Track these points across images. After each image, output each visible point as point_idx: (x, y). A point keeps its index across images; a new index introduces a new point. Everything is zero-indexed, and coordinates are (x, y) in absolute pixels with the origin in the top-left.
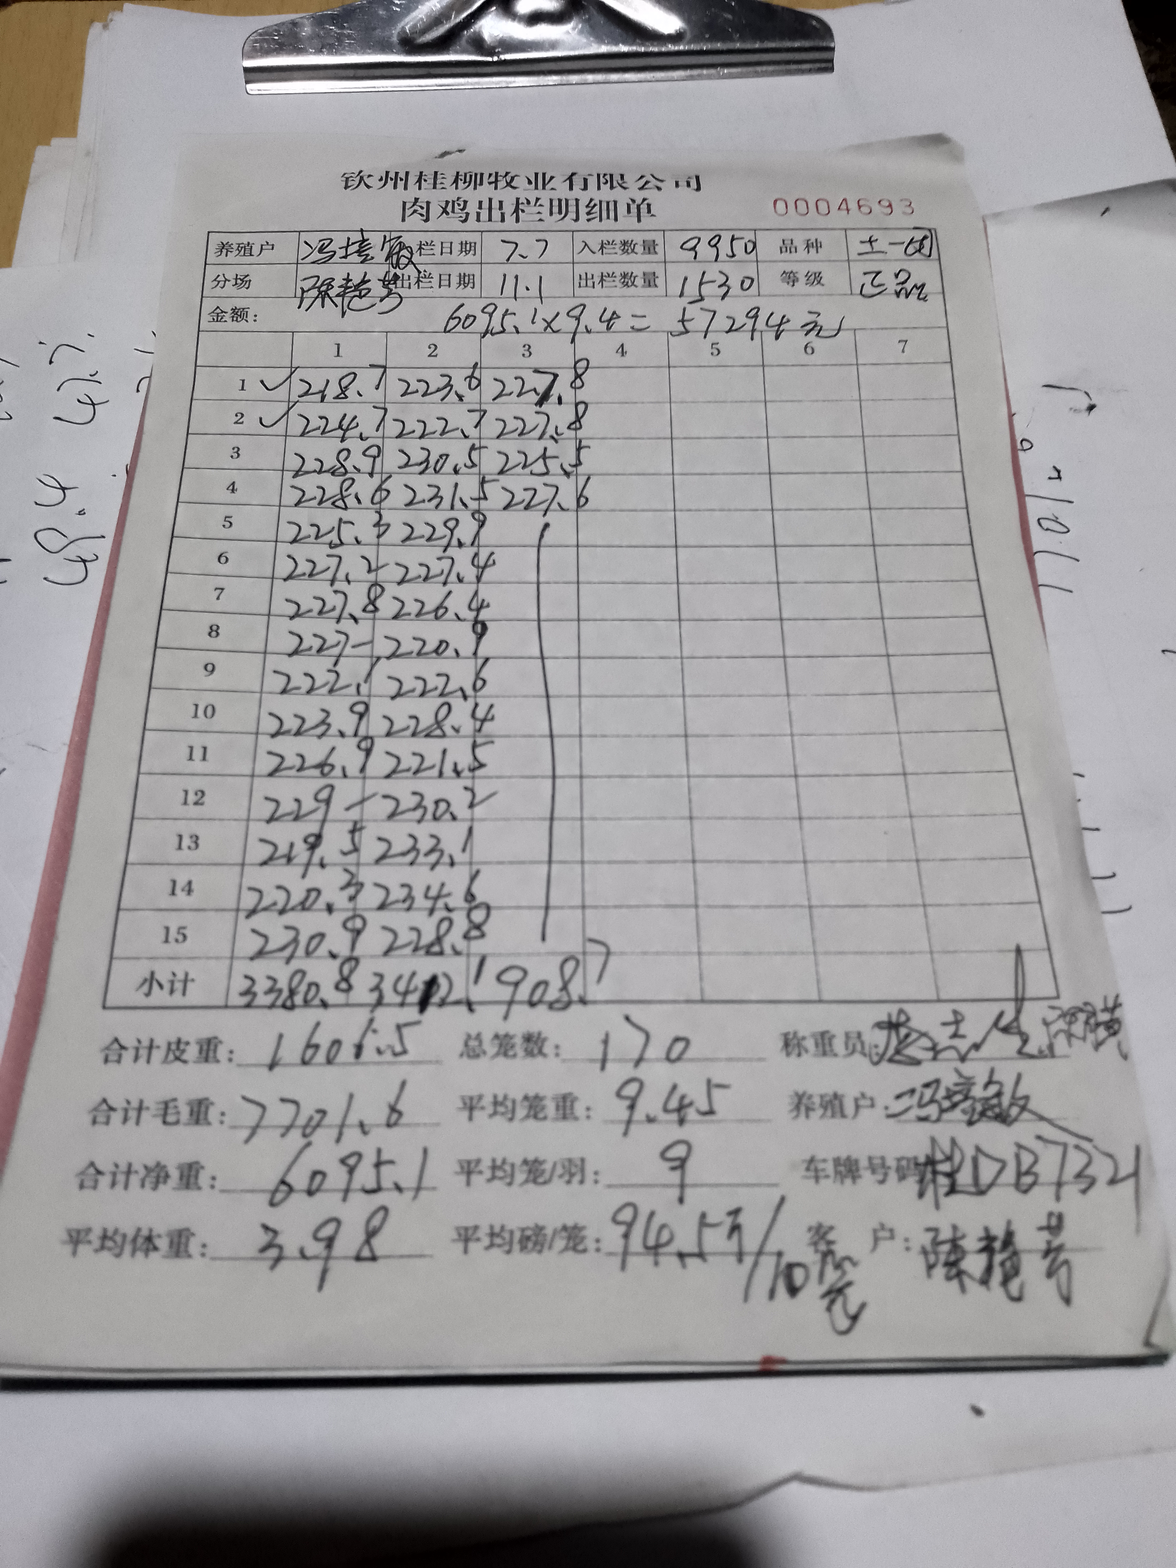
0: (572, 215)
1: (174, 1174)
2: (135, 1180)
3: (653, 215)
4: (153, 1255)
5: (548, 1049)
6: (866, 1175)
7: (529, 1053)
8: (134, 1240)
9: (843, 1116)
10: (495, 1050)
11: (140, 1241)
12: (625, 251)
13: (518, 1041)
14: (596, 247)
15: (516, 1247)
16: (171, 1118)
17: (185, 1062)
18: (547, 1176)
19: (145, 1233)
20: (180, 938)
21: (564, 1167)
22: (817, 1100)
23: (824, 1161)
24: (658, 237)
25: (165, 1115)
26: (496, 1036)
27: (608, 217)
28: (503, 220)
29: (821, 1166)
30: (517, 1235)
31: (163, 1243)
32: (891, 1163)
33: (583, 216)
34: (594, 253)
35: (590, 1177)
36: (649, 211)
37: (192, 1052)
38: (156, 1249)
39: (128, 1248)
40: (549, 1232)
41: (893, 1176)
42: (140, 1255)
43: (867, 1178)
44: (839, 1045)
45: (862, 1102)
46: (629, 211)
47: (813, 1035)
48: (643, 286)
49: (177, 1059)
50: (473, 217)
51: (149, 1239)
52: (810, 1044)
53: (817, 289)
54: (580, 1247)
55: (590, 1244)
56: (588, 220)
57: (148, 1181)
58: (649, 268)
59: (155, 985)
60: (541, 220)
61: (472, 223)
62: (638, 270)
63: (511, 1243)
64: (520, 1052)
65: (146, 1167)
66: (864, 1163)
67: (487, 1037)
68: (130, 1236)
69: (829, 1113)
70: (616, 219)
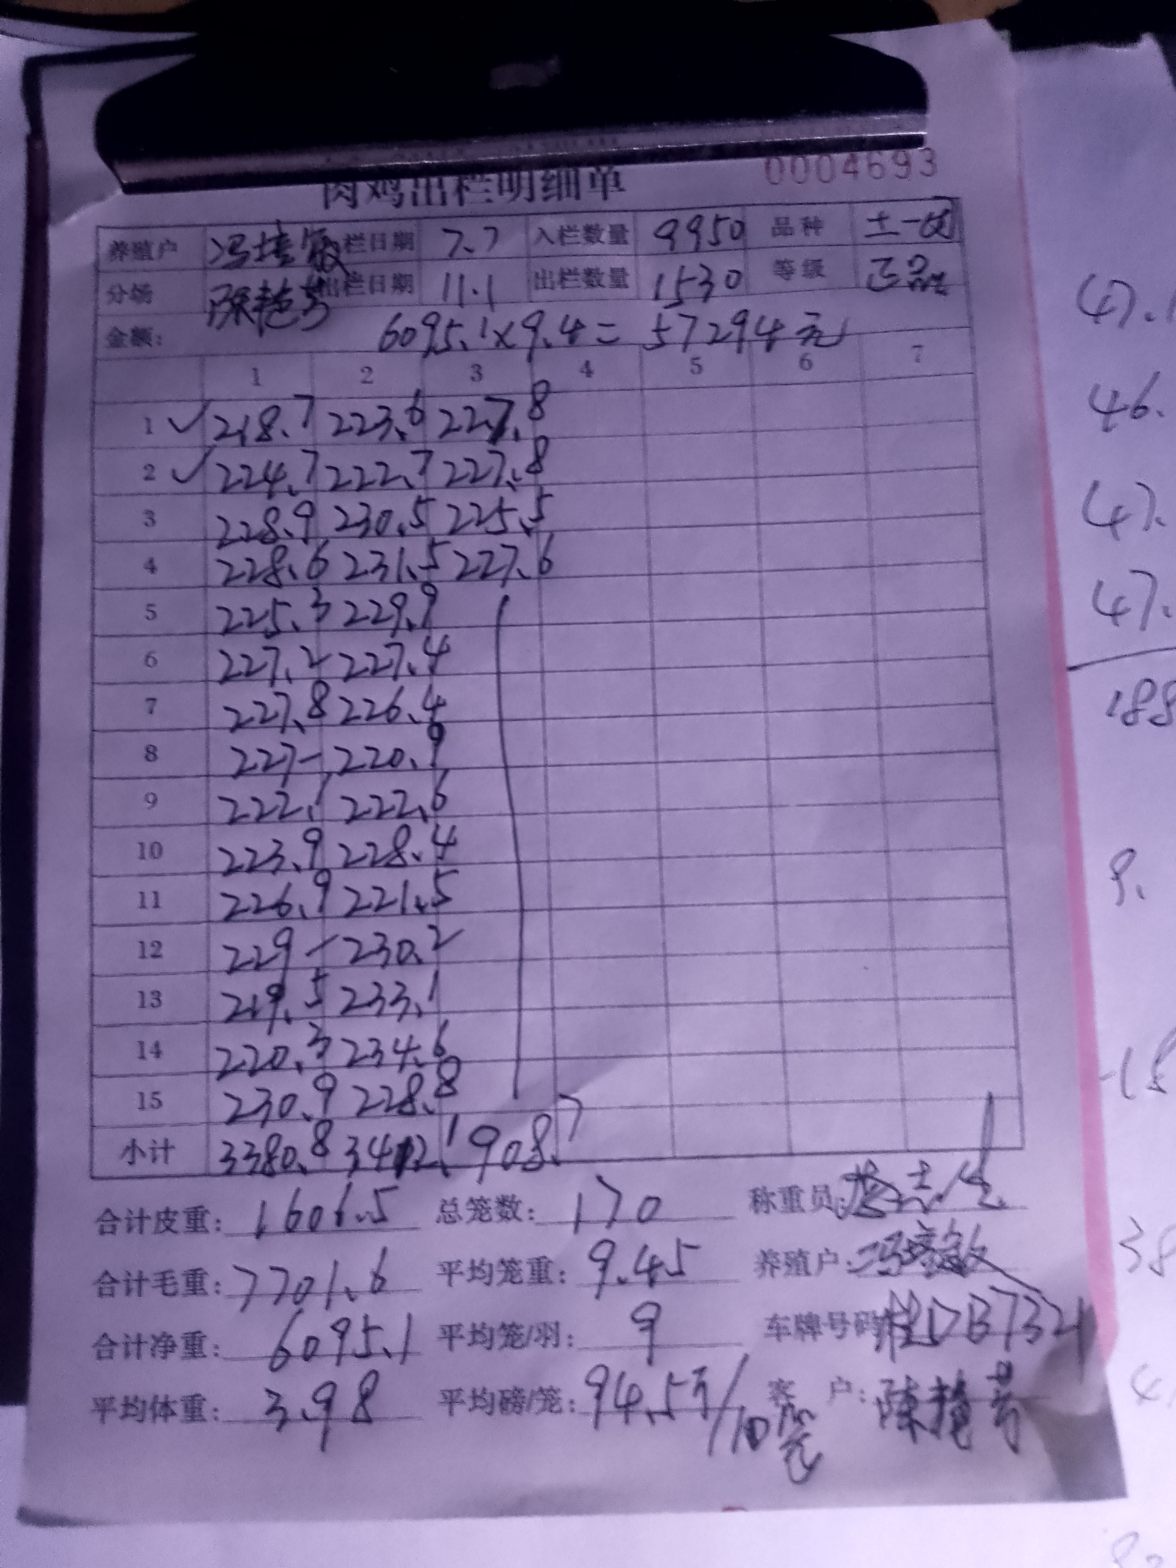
0: (525, 193)
1: (181, 1344)
2: (146, 1349)
3: (622, 190)
4: (171, 1419)
5: (522, 1212)
6: (826, 1330)
7: (505, 1217)
8: (153, 1407)
9: (808, 1274)
10: (471, 1214)
11: (158, 1406)
12: (589, 240)
13: (493, 1204)
14: (554, 235)
15: (497, 1409)
16: (170, 1290)
17: (175, 1232)
18: (524, 1339)
19: (161, 1399)
20: (155, 1103)
21: (539, 1330)
22: (782, 1258)
23: (787, 1318)
24: (626, 219)
25: (164, 1285)
26: (472, 1201)
27: (568, 195)
28: (444, 203)
29: (782, 1323)
30: (498, 1397)
31: (179, 1408)
32: (851, 1318)
33: (539, 193)
34: (552, 243)
35: (564, 1340)
36: (617, 184)
37: (181, 1222)
38: (173, 1414)
39: (149, 1415)
40: (527, 1395)
41: (851, 1330)
42: (159, 1420)
43: (827, 1334)
44: (806, 1200)
45: (825, 1259)
46: (593, 185)
47: (782, 1190)
48: (612, 287)
49: (168, 1228)
50: (408, 199)
51: (166, 1405)
52: (777, 1200)
53: (817, 282)
54: (555, 1408)
55: (565, 1404)
56: (546, 199)
57: (158, 1349)
58: (618, 263)
59: (137, 1153)
60: (489, 201)
61: (408, 208)
62: (605, 265)
63: (492, 1405)
64: (496, 1217)
65: (153, 1337)
66: (824, 1319)
67: (462, 1203)
68: (149, 1405)
69: (794, 1271)
70: (578, 197)
